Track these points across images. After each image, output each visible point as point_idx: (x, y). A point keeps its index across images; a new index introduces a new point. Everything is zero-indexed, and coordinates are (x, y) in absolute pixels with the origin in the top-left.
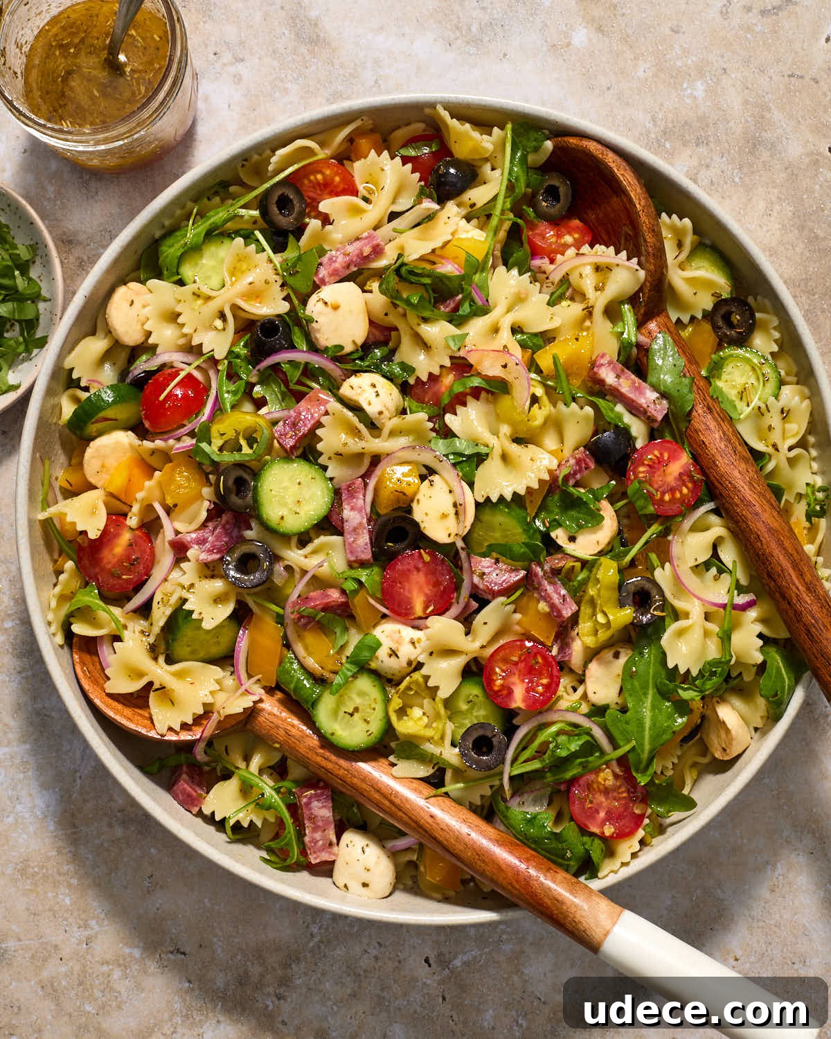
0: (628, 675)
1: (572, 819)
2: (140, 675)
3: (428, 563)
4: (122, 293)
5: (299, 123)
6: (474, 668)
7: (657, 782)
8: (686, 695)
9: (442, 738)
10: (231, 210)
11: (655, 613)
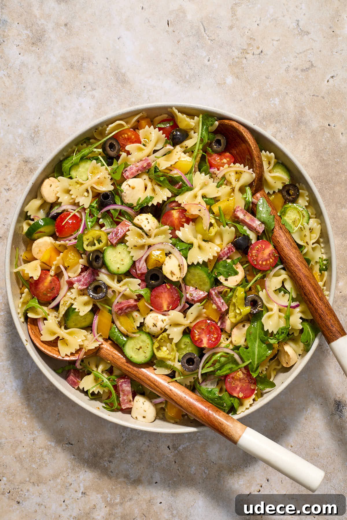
0: (249, 333)
1: (226, 391)
2: (54, 334)
3: (169, 289)
4: (47, 182)
5: (118, 114)
6: (187, 331)
7: (260, 376)
8: (272, 341)
9: (174, 359)
10: (91, 149)
11: (259, 309)
